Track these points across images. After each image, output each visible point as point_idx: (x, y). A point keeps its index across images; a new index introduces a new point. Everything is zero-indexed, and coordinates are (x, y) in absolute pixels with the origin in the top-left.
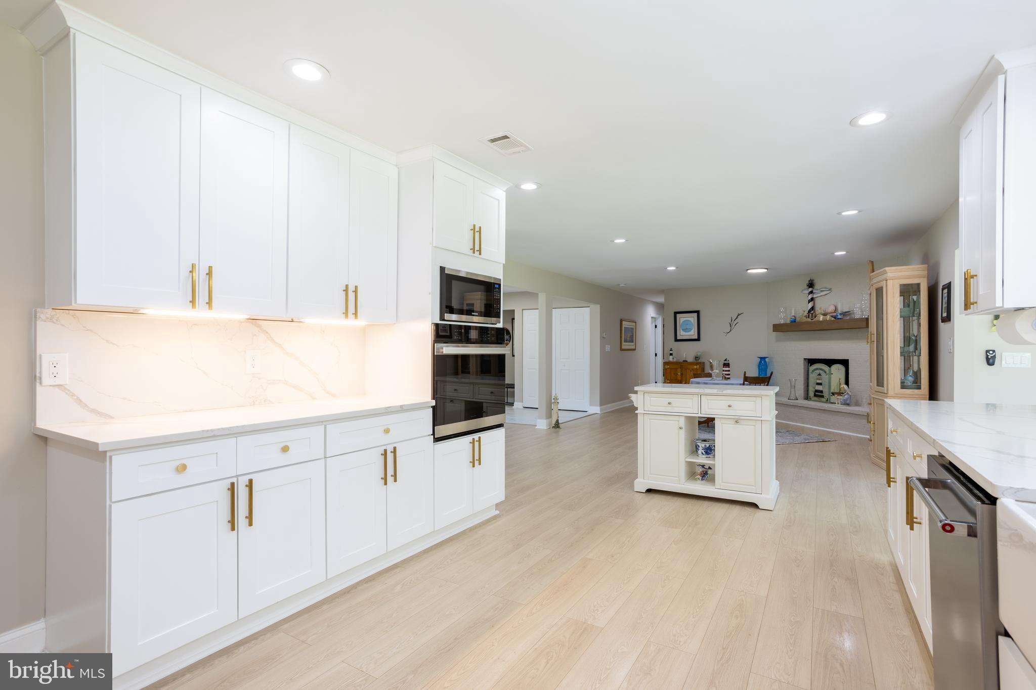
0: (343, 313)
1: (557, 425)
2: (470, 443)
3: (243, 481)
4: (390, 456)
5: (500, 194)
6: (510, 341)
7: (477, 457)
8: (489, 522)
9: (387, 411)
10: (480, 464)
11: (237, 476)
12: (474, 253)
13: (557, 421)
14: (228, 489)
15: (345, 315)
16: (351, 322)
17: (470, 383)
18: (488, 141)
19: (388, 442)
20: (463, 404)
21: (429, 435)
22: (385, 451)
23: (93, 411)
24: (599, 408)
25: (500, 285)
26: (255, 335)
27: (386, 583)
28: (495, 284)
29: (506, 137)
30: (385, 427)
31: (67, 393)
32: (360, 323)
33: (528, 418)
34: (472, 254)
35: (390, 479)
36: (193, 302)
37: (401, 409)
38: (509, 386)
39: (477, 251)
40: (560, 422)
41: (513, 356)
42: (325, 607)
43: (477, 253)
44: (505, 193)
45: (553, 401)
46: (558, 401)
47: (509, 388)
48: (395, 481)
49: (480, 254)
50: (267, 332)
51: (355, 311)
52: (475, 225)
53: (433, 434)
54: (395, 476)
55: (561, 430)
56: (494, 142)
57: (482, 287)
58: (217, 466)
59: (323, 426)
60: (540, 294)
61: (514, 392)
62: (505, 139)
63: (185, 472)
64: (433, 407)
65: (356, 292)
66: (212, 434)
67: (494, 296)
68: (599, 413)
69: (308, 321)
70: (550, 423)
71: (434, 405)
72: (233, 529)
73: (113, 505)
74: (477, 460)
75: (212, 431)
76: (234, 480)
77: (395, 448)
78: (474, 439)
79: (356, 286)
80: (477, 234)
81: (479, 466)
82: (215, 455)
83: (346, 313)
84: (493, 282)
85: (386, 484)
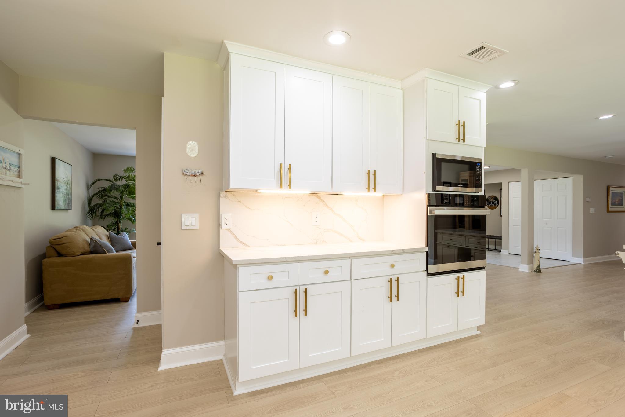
0: (367, 188)
1: (538, 270)
2: (456, 279)
3: (302, 289)
4: (394, 284)
5: (482, 95)
6: (498, 205)
7: (461, 290)
8: (472, 339)
9: (393, 253)
10: (464, 295)
11: (299, 286)
12: (459, 141)
13: (539, 267)
14: (294, 292)
15: (367, 189)
16: (372, 194)
17: (462, 235)
18: (467, 55)
19: (394, 273)
20: (457, 250)
21: (424, 271)
22: (391, 279)
23: (241, 242)
24: (582, 259)
25: (481, 163)
26: (317, 203)
27: (389, 368)
28: (476, 163)
29: (483, 48)
30: (392, 263)
31: (231, 233)
32: (378, 194)
33: (513, 262)
34: (458, 142)
35: (394, 298)
36: (281, 185)
37: (402, 252)
38: (497, 238)
39: (462, 139)
40: (541, 267)
41: (501, 216)
42: (349, 373)
43: (461, 141)
44: (485, 94)
45: (535, 251)
46: (539, 251)
47: (497, 239)
48: (398, 300)
49: (464, 141)
50: (324, 201)
51: (374, 187)
52: (459, 121)
53: (427, 270)
54: (397, 296)
55: (542, 274)
56: (472, 54)
57: (466, 167)
58: (288, 278)
59: (350, 260)
60: (522, 170)
61: (501, 242)
62: (482, 49)
63: (272, 280)
64: (427, 252)
65: (374, 174)
66: (285, 260)
67: (476, 172)
68: (583, 263)
69: (347, 193)
70: (532, 268)
71: (428, 250)
72: (296, 316)
73: (239, 293)
74: (461, 292)
75: (286, 258)
76: (297, 288)
77: (398, 278)
78: (458, 277)
79: (374, 171)
80: (461, 128)
81: (463, 296)
82: (288, 272)
83: (368, 188)
84: (475, 161)
85: (391, 301)
